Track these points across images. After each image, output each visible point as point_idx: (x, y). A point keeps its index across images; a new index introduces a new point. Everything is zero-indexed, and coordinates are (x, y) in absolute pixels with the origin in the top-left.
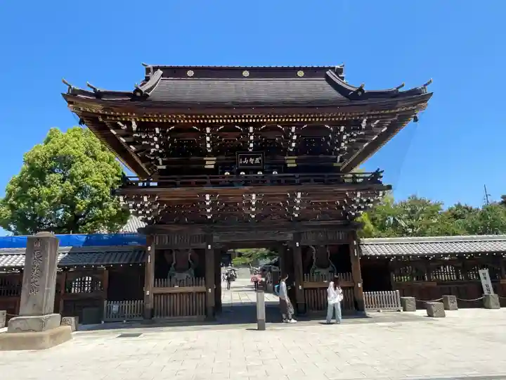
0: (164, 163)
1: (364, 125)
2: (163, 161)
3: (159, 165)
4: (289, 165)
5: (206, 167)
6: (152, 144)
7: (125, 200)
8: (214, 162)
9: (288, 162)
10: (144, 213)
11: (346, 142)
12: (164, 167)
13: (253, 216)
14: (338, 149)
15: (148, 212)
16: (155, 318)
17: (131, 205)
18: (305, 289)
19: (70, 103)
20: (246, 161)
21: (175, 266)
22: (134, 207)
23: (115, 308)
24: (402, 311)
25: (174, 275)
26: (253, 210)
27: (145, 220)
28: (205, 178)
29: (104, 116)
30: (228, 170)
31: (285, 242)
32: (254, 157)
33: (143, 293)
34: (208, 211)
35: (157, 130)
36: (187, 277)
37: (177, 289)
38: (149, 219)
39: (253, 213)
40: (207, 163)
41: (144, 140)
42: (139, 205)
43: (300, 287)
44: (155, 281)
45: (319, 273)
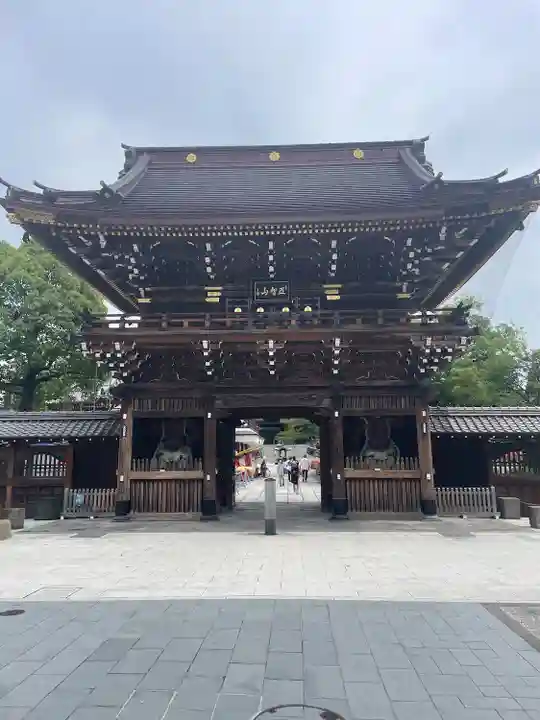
0: (147, 295)
1: (442, 236)
2: (146, 292)
3: (140, 297)
4: (329, 298)
5: (208, 300)
6: (130, 267)
7: (89, 348)
8: (219, 294)
9: (327, 292)
10: (116, 367)
11: (417, 262)
12: (148, 301)
13: (272, 372)
14: (404, 273)
15: (122, 365)
16: (132, 512)
17: (98, 355)
18: (347, 479)
19: (9, 210)
20: (265, 292)
21: (164, 441)
22: (103, 357)
23: (79, 498)
24: (497, 517)
25: (161, 454)
26: (272, 363)
27: (118, 376)
28: (204, 317)
29: (57, 229)
30: (238, 304)
31: (317, 410)
32: (278, 287)
33: (116, 478)
34: (208, 364)
35: (136, 247)
36: (181, 458)
37: (163, 474)
38: (125, 374)
39: (273, 367)
40: (209, 294)
41: (119, 261)
42: (108, 355)
43: (339, 476)
44: (132, 462)
45: (372, 456)
